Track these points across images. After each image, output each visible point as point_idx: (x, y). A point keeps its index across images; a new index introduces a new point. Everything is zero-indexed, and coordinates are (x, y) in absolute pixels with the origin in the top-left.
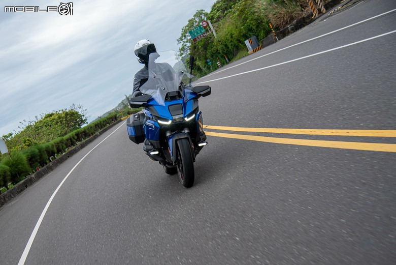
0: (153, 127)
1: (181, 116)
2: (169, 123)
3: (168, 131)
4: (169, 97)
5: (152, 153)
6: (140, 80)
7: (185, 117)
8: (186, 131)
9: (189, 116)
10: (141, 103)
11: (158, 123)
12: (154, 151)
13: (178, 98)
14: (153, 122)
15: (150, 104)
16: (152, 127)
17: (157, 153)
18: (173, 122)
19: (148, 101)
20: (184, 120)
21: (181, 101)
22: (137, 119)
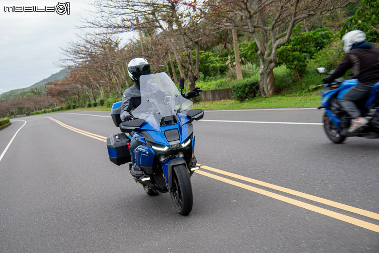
0: (147, 153)
1: (178, 142)
2: (166, 149)
3: (162, 156)
4: (164, 122)
5: (143, 180)
6: (129, 98)
7: (182, 143)
8: (181, 155)
9: (185, 142)
10: (134, 128)
11: (153, 149)
12: (145, 177)
13: (173, 123)
14: (147, 148)
15: (142, 128)
16: (145, 153)
17: (148, 179)
18: (169, 148)
19: (141, 126)
20: (180, 146)
21: (176, 126)
22: (118, 140)
